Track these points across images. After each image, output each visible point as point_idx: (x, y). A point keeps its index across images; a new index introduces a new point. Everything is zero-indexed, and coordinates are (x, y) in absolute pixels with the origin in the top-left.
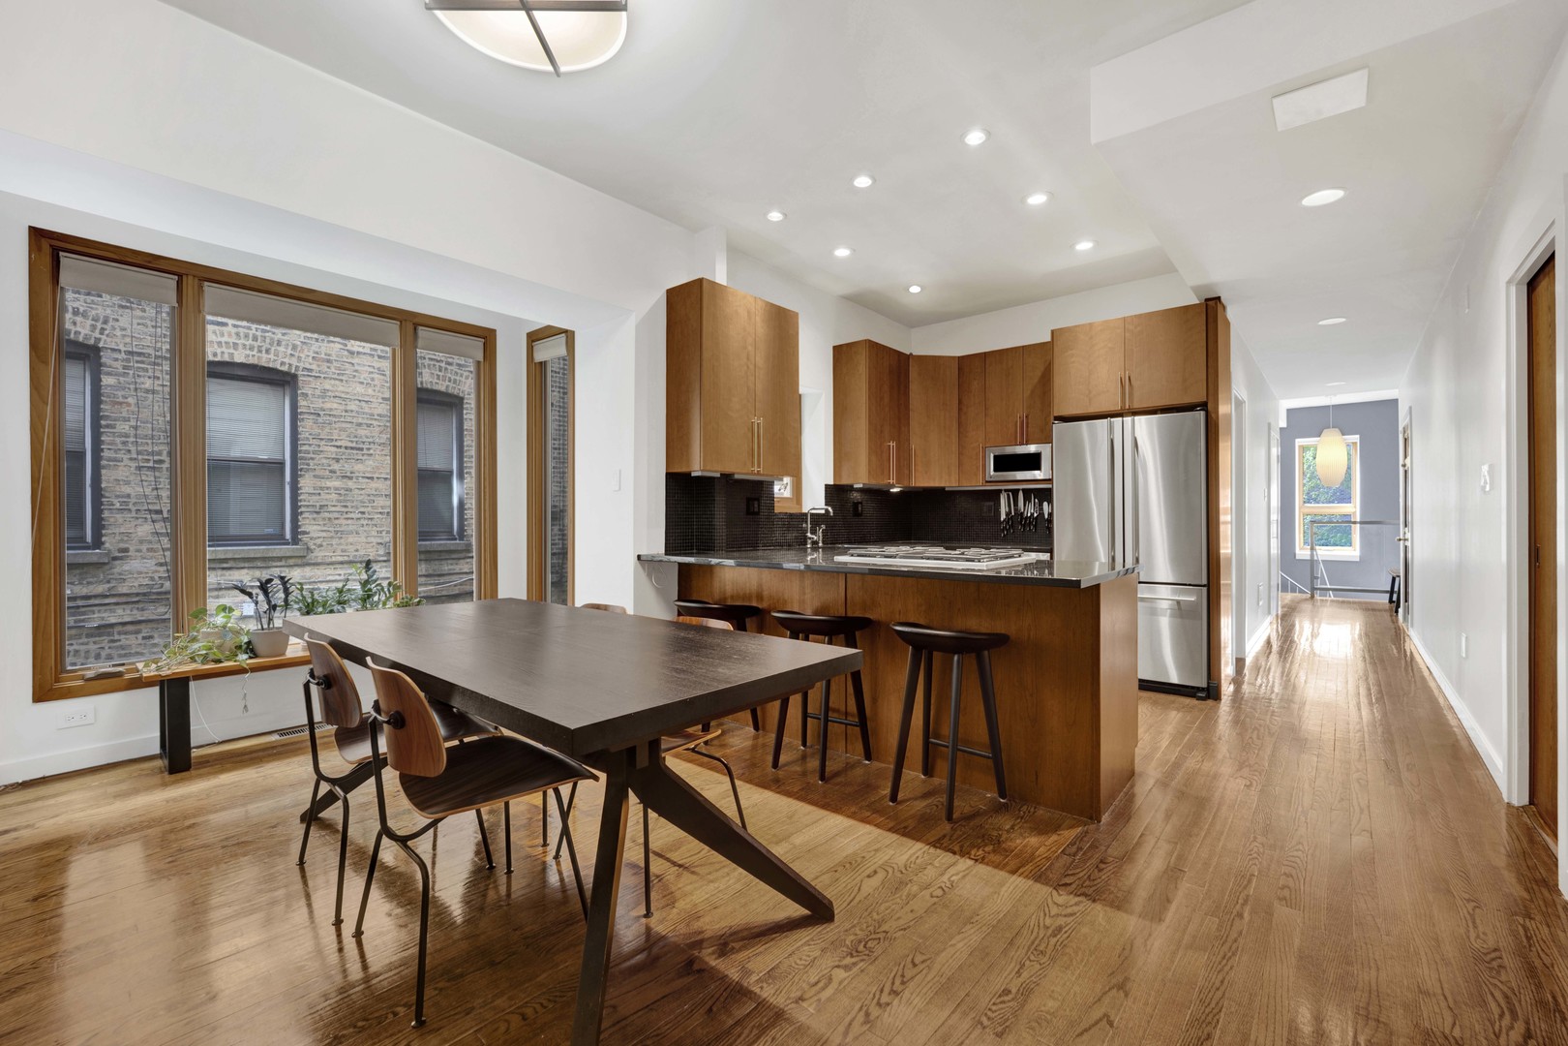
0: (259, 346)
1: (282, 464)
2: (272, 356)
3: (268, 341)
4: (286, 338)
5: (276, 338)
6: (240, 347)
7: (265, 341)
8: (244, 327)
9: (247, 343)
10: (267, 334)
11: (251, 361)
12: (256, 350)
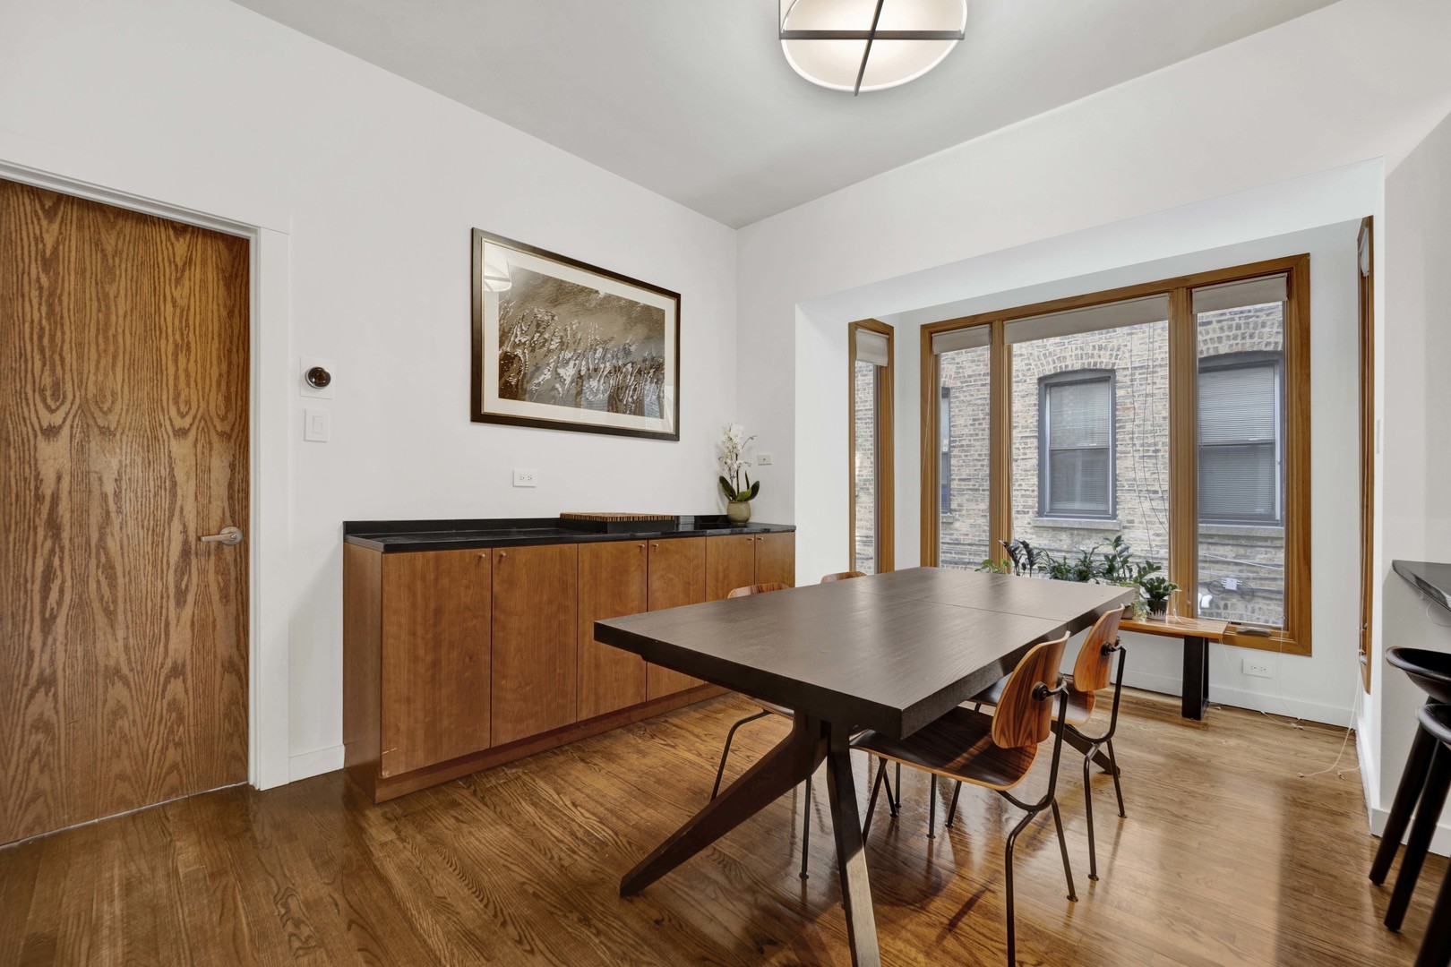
0: (1243, 334)
1: (1272, 443)
2: (1256, 340)
3: (1251, 326)
4: (1271, 317)
5: (1260, 320)
6: (1224, 339)
7: (1248, 327)
8: (1227, 320)
9: (1231, 334)
10: (1250, 320)
11: (1235, 349)
12: (1240, 338)
